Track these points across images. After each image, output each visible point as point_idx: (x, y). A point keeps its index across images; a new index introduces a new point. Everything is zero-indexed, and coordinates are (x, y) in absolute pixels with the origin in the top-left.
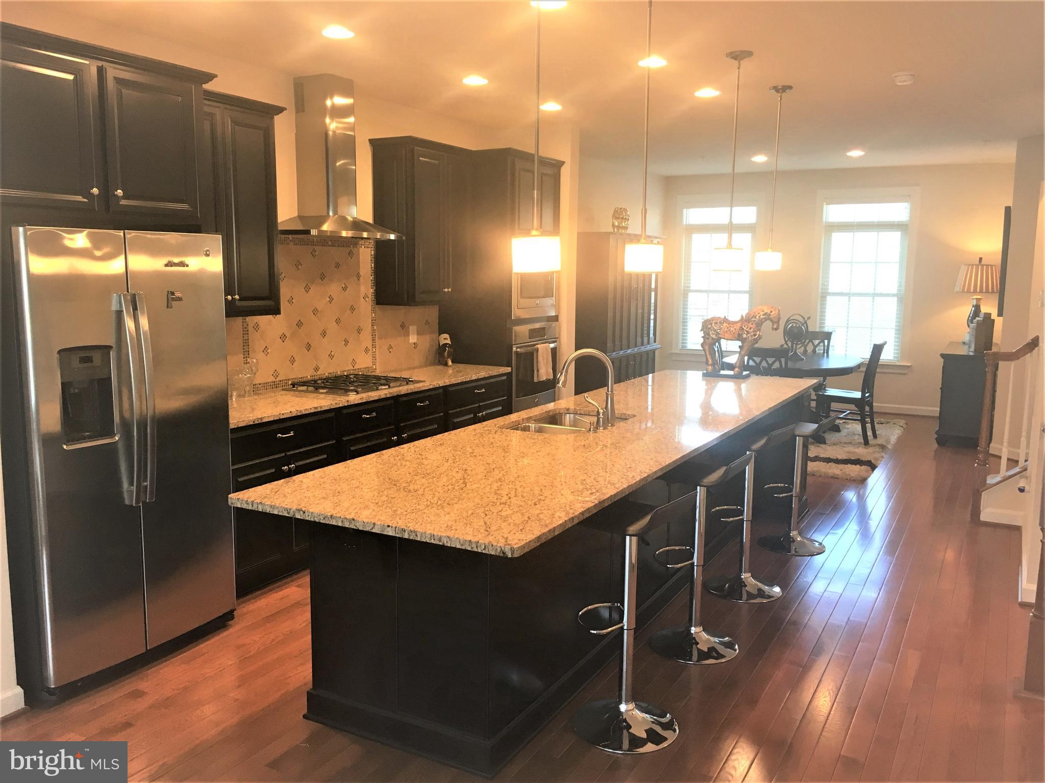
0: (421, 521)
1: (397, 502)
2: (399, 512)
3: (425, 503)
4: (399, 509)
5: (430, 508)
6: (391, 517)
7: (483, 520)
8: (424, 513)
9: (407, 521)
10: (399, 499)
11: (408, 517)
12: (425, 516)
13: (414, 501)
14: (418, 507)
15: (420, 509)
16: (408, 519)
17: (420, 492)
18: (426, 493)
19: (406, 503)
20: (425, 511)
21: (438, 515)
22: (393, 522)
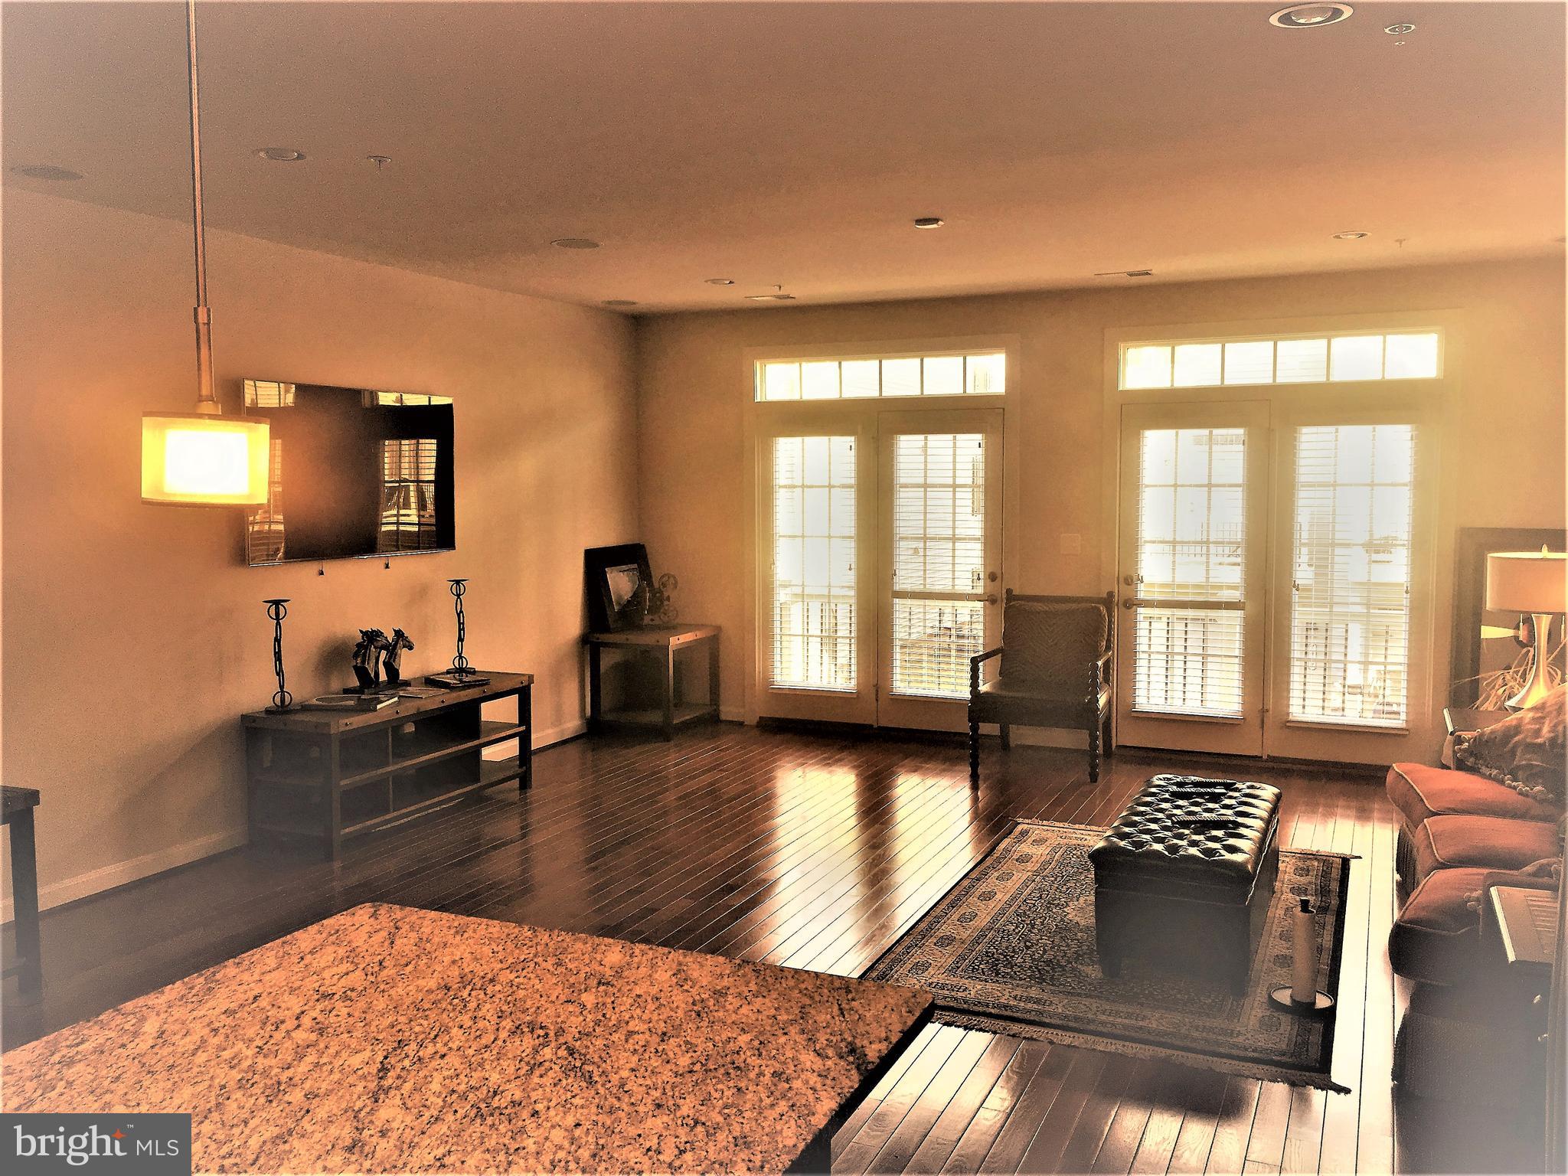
0: (509, 943)
1: (559, 990)
2: (551, 961)
3: (498, 987)
4: (552, 969)
5: (490, 976)
6: (565, 949)
7: (393, 951)
8: (501, 962)
9: (535, 941)
10: (553, 998)
11: (533, 951)
12: (500, 956)
13: (521, 993)
14: (512, 976)
15: (508, 971)
16: (532, 947)
17: (507, 1024)
18: (494, 1020)
19: (538, 986)
20: (500, 966)
21: (476, 959)
22: (560, 939)
